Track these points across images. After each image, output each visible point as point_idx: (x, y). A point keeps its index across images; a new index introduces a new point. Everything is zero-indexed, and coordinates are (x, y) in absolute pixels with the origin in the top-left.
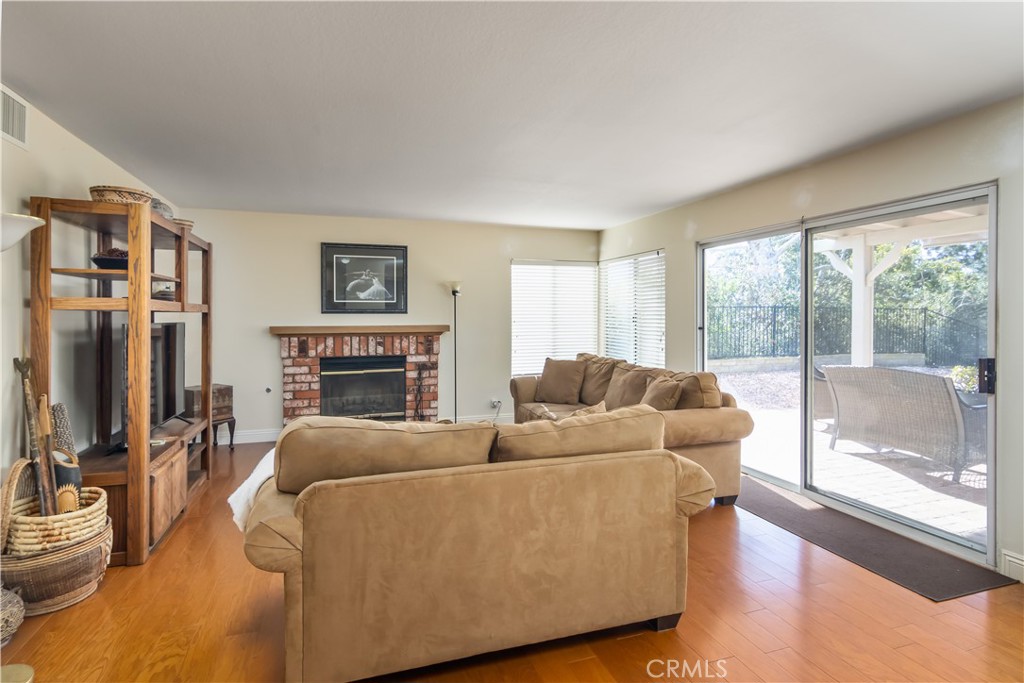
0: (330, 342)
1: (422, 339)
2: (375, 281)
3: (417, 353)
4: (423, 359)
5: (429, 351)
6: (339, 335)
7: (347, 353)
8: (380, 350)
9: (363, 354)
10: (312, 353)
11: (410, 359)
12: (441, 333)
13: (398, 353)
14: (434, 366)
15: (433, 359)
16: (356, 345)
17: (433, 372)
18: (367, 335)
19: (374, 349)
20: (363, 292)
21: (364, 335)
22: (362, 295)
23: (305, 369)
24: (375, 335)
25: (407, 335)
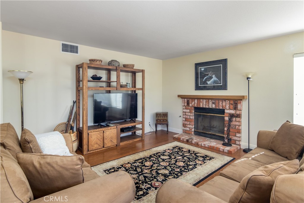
0: (196, 101)
1: (232, 102)
2: (214, 76)
3: (230, 109)
4: (232, 112)
5: (235, 108)
6: (199, 98)
7: (201, 106)
8: (214, 106)
9: (207, 107)
10: (191, 105)
11: (226, 111)
12: (241, 100)
13: (221, 108)
14: (239, 116)
15: (238, 112)
16: (205, 103)
17: (238, 119)
18: (209, 99)
19: (212, 106)
20: (209, 81)
21: (208, 99)
22: (209, 83)
23: (188, 111)
24: (211, 99)
25: (225, 100)
